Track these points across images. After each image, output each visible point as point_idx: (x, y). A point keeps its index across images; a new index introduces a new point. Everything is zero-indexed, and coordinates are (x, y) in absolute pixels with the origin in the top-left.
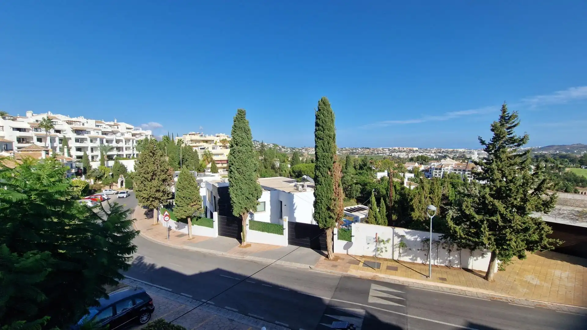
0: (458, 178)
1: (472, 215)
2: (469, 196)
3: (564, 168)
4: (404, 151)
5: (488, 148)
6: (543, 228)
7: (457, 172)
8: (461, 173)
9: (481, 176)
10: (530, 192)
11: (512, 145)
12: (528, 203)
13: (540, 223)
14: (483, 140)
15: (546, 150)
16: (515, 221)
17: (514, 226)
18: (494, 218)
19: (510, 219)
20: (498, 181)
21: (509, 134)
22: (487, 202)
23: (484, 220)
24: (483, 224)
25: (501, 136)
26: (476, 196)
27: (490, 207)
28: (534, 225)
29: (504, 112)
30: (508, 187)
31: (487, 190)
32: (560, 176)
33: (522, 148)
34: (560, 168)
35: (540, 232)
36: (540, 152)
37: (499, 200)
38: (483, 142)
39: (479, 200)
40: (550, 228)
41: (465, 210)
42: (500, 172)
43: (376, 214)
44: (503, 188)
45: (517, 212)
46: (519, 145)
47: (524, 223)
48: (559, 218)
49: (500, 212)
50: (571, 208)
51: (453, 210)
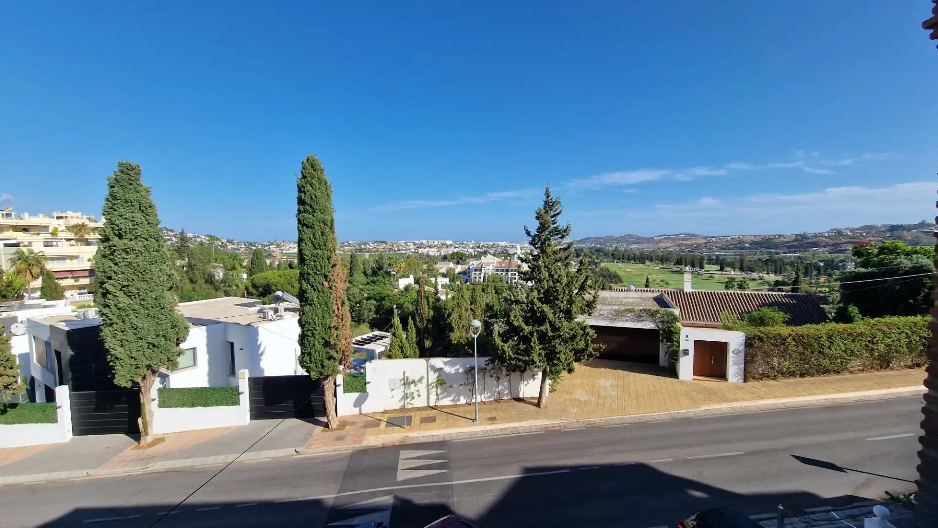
0: (501, 280)
1: (521, 327)
2: (517, 302)
3: (599, 263)
4: (435, 247)
5: (534, 240)
6: (588, 333)
7: (499, 273)
8: (504, 274)
9: (528, 276)
10: (575, 291)
11: (556, 237)
12: (574, 305)
13: (585, 327)
14: (529, 230)
15: (584, 243)
16: (563, 328)
17: (563, 335)
18: (543, 328)
19: (559, 326)
20: (545, 281)
21: (553, 224)
22: (535, 308)
23: (533, 332)
24: (533, 337)
25: (546, 226)
26: (523, 303)
27: (538, 315)
28: (580, 331)
29: (548, 197)
30: (555, 287)
31: (535, 293)
32: (597, 272)
33: (567, 240)
34: (596, 263)
35: (586, 337)
36: (579, 246)
37: (547, 305)
38: (528, 233)
39: (528, 306)
40: (594, 332)
41: (513, 321)
42: (547, 269)
43: (401, 342)
44: (551, 289)
45: (565, 318)
46: (562, 237)
47: (571, 330)
48: (600, 319)
49: (549, 319)
50: (610, 307)
51: (499, 324)
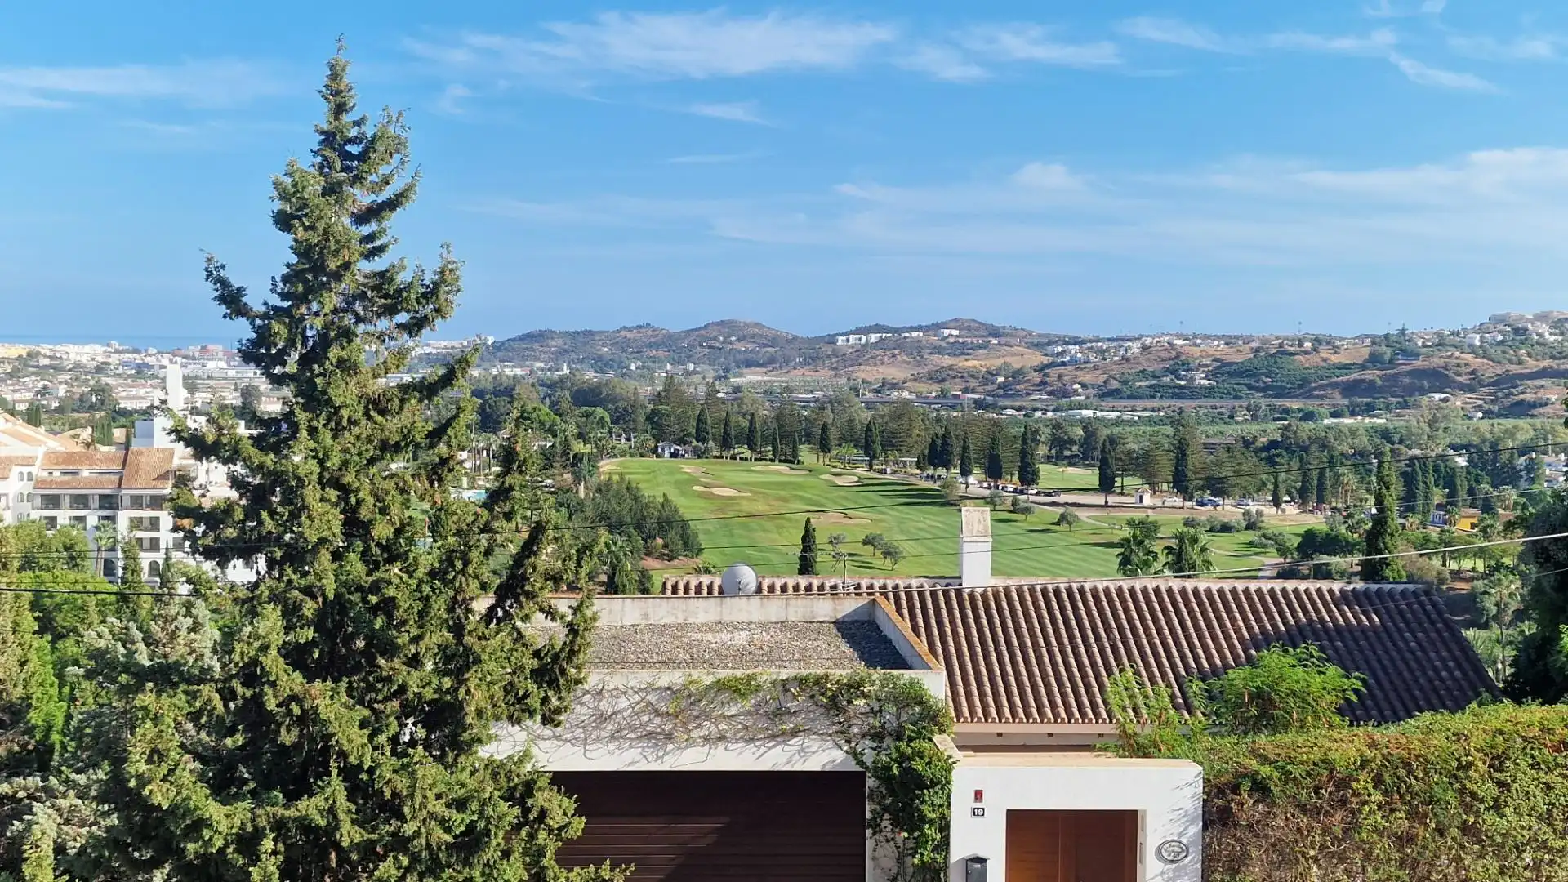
0: (74, 559)
1: (187, 812)
2: (166, 676)
3: (593, 459)
5: (263, 337)
6: (543, 813)
7: (64, 516)
8: (92, 520)
9: (230, 532)
10: (481, 605)
11: (383, 324)
12: (472, 676)
13: (529, 787)
14: (236, 283)
15: (522, 359)
16: (418, 799)
17: (417, 834)
18: (310, 807)
19: (395, 794)
20: (325, 556)
21: (369, 255)
22: (271, 704)
23: (258, 835)
24: (255, 859)
25: (332, 264)
26: (204, 676)
27: (287, 738)
28: (504, 806)
29: (340, 109)
30: (375, 588)
31: (271, 621)
32: (581, 503)
33: (436, 342)
34: (578, 458)
35: (532, 836)
36: (494, 372)
37: (336, 680)
38: (232, 300)
39: (228, 695)
40: (570, 804)
41: (144, 782)
42: (333, 494)
44: (355, 597)
45: (427, 747)
46: (415, 327)
47: (460, 805)
48: (598, 739)
49: (343, 755)
50: (643, 677)
51: (63, 803)
